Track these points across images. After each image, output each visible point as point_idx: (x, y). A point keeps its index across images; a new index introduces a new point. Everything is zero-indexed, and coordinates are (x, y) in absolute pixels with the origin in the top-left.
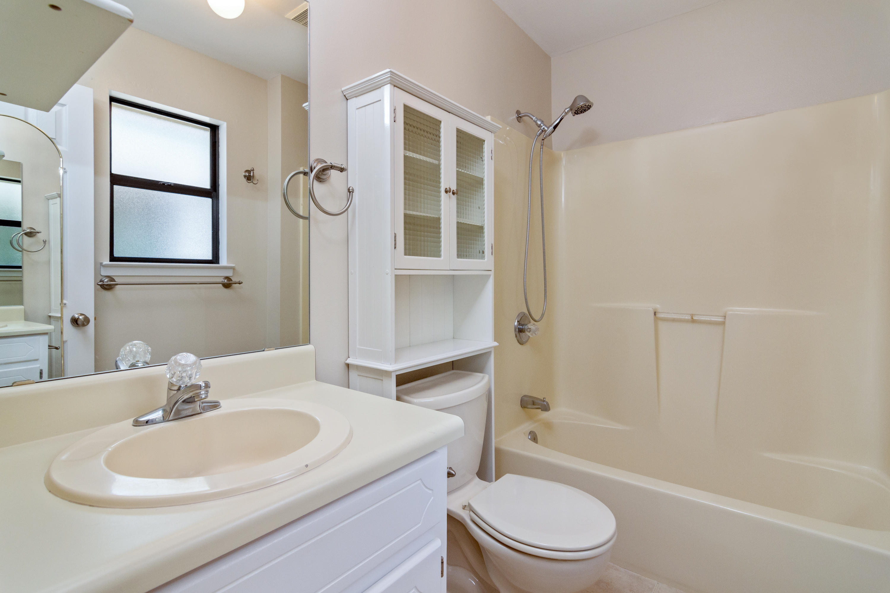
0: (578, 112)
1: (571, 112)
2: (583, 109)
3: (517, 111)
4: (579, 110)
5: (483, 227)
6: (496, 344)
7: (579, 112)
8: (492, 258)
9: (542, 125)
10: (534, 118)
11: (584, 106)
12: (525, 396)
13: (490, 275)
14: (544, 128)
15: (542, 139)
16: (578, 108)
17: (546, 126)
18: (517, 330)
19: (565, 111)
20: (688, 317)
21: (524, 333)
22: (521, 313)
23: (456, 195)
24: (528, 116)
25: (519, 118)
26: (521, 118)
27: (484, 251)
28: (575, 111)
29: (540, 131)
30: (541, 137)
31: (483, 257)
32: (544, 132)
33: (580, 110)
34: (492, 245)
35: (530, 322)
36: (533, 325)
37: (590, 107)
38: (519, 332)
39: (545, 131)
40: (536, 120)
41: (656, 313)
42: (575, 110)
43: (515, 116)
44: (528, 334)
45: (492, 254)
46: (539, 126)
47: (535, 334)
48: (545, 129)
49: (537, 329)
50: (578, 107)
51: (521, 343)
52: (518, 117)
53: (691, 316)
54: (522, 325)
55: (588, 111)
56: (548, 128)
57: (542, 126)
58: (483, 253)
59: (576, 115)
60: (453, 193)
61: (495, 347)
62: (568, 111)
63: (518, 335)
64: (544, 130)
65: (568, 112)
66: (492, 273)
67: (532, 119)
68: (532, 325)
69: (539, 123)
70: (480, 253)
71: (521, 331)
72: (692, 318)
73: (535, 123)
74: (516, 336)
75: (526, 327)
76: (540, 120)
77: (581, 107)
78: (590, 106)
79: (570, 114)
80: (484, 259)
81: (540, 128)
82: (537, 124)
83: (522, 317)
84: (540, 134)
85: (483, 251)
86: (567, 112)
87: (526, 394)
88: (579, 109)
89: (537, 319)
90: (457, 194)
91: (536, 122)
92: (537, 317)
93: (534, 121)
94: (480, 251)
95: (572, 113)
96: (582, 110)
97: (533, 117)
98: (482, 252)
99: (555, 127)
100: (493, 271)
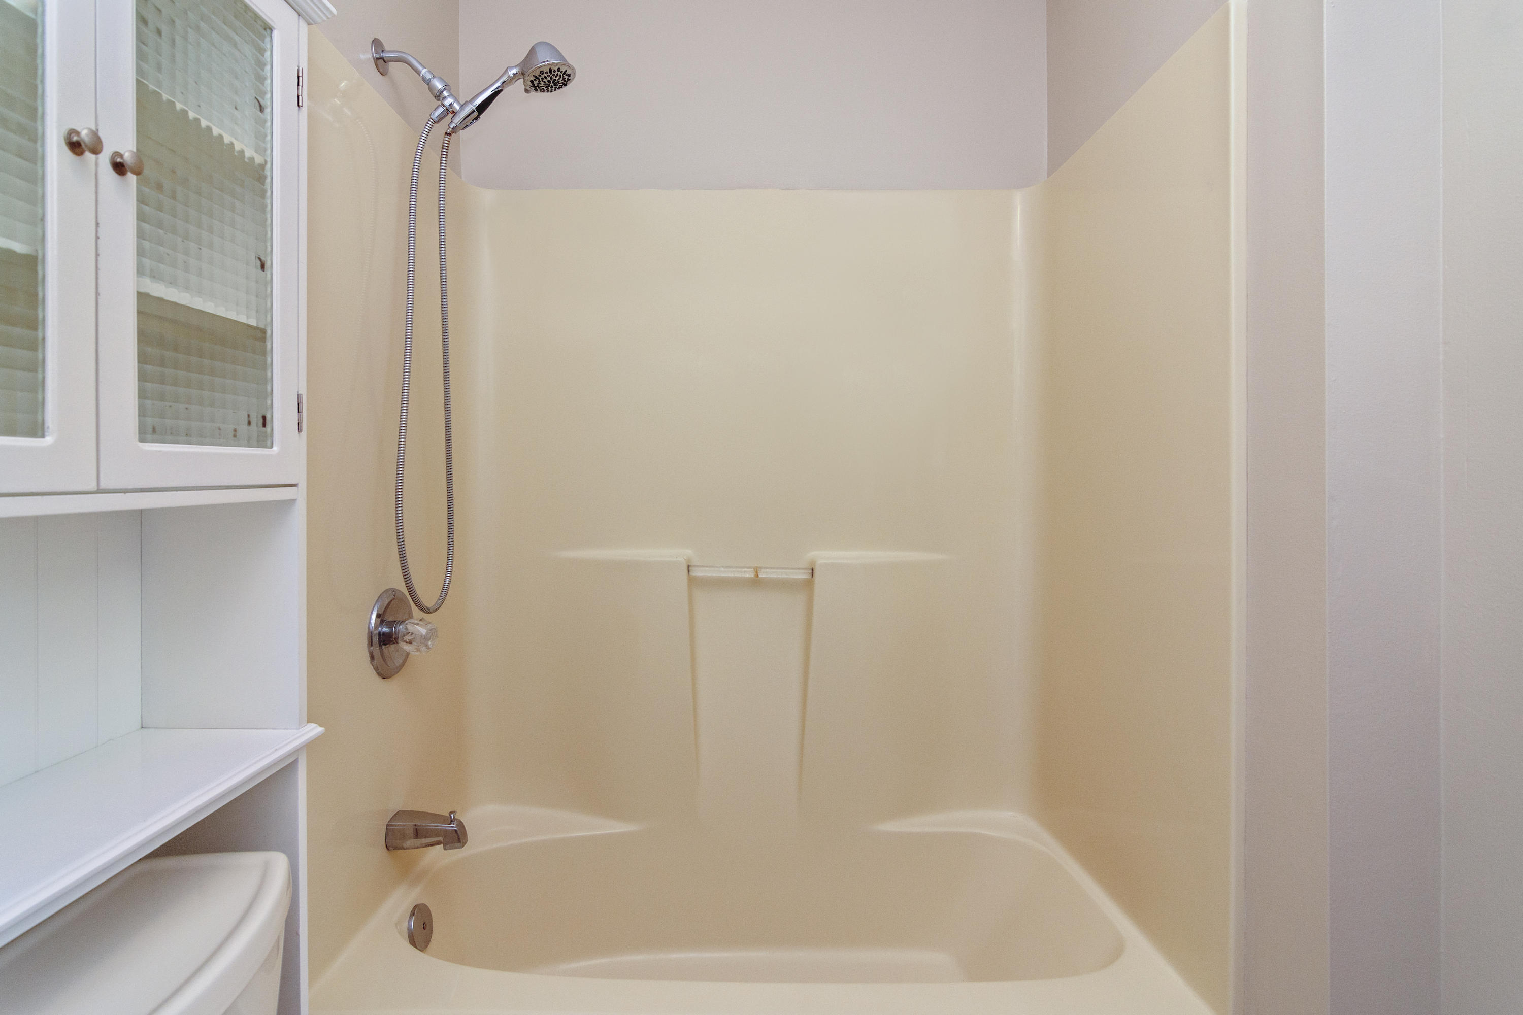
0: (539, 83)
1: (522, 80)
2: (551, 78)
3: (375, 39)
4: (542, 79)
5: (264, 332)
6: (314, 730)
7: (541, 82)
8: (300, 443)
9: (445, 94)
10: (424, 71)
11: (555, 71)
12: (399, 815)
13: (290, 503)
14: (451, 105)
15: (446, 133)
16: (542, 72)
17: (457, 100)
18: (376, 640)
19: (506, 70)
20: (750, 574)
21: (393, 646)
22: (387, 591)
23: (131, 178)
24: (406, 63)
25: (381, 63)
26: (385, 62)
27: (268, 417)
28: (533, 79)
29: (441, 110)
30: (443, 127)
31: (264, 441)
32: (451, 115)
33: (545, 80)
34: (299, 397)
35: (410, 616)
36: (421, 623)
37: (569, 80)
38: (380, 645)
39: (454, 113)
40: (429, 76)
41: (690, 568)
42: (534, 76)
43: (368, 55)
44: (407, 647)
45: (300, 430)
46: (439, 96)
47: (427, 646)
48: (455, 108)
49: (433, 633)
50: (541, 69)
51: (384, 674)
52: (378, 59)
53: (756, 571)
54: (391, 624)
55: (561, 90)
56: (462, 106)
57: (445, 98)
58: (264, 425)
59: (533, 93)
60: (119, 168)
61: (310, 746)
62: (514, 74)
63: (376, 650)
64: (450, 110)
65: (513, 78)
66: (300, 495)
67: (418, 73)
68: (418, 624)
69: (439, 85)
70: (249, 423)
71: (386, 640)
72: (757, 576)
73: (427, 86)
74: (372, 657)
75: (401, 628)
76: (441, 80)
77: (548, 70)
78: (569, 75)
79: (520, 84)
80: (269, 443)
81: (439, 103)
82: (431, 88)
83: (391, 601)
84: (441, 118)
85: (264, 418)
86: (512, 75)
87: (400, 807)
88: (543, 76)
89: (429, 603)
90: (137, 173)
91: (428, 84)
92: (428, 598)
93: (424, 79)
94: (252, 416)
95: (524, 81)
96: (549, 79)
97: (420, 68)
98: (261, 421)
99: (482, 108)
100: (303, 484)
